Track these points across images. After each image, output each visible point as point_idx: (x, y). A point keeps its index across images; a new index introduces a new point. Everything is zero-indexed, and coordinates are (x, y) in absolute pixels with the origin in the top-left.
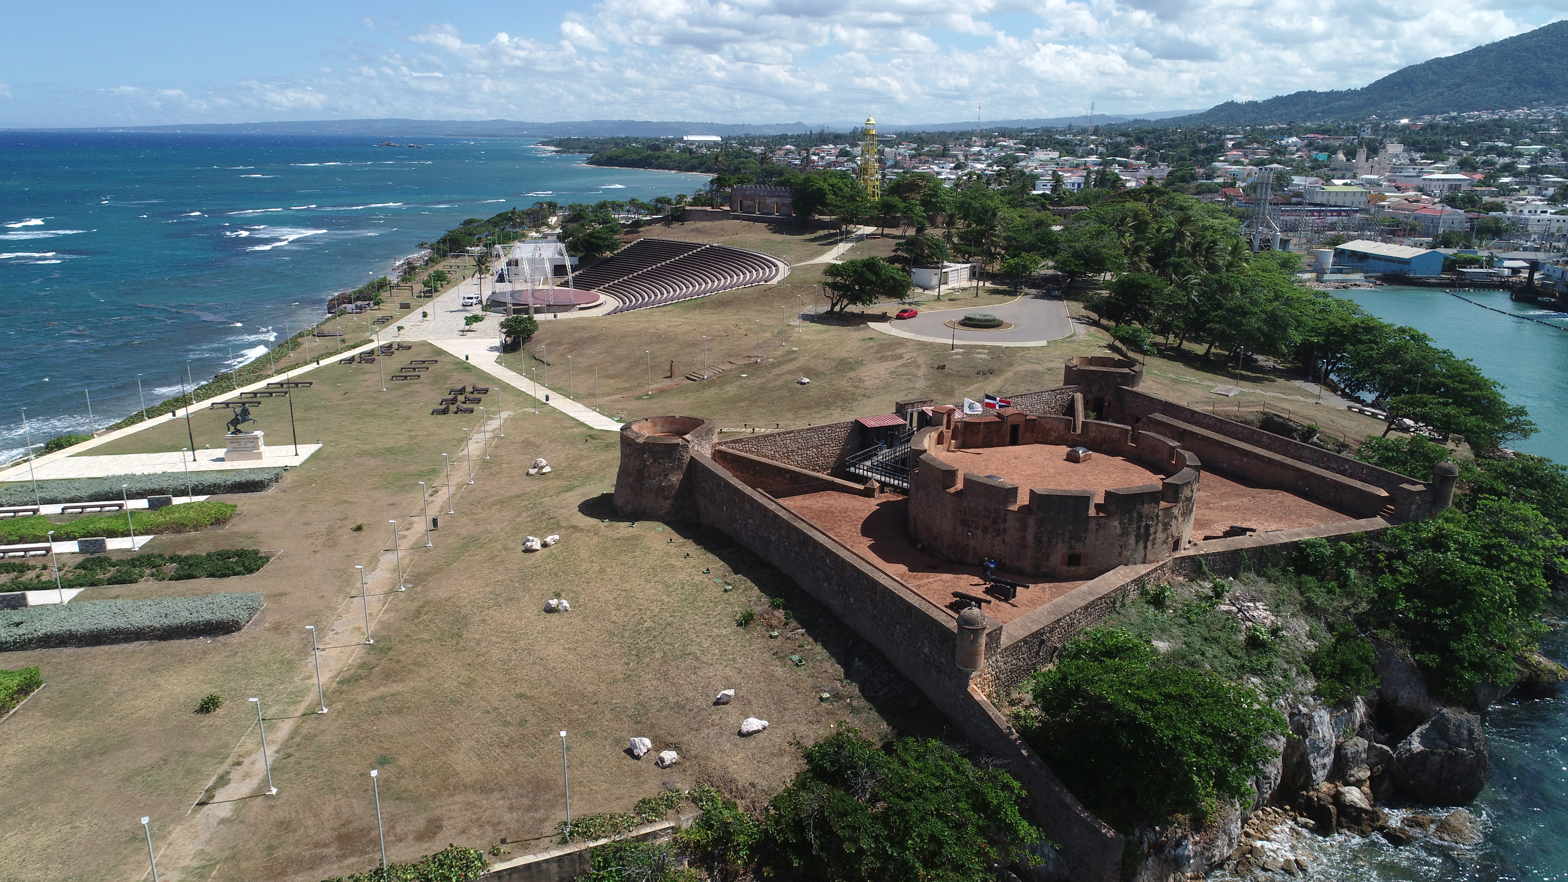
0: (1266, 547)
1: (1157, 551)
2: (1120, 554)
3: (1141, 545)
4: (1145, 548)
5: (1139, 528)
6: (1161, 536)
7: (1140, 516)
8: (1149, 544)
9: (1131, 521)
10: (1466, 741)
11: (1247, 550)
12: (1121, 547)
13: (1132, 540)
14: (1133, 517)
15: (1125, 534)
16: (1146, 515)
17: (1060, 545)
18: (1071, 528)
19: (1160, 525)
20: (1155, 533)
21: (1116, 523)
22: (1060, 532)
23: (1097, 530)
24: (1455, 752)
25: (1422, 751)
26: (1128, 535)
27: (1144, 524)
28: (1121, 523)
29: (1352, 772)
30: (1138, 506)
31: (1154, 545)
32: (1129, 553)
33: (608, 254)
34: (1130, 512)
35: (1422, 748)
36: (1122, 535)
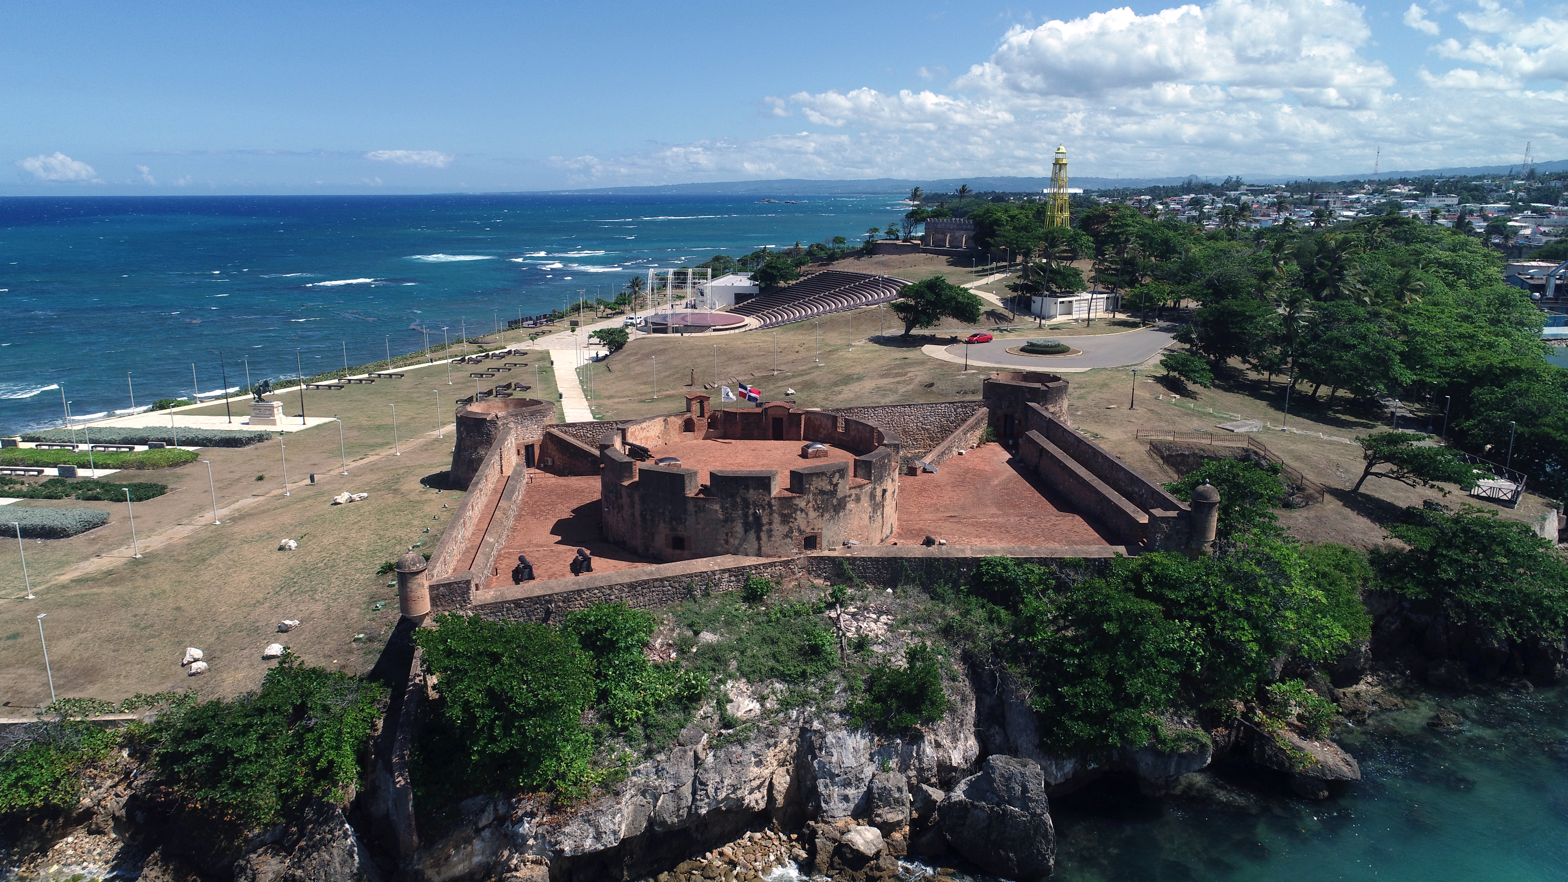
0: (935, 559)
1: (777, 545)
2: (727, 542)
3: (752, 535)
4: (759, 539)
5: (746, 515)
6: (779, 529)
7: (746, 504)
8: (764, 536)
9: (734, 505)
10: (1018, 799)
11: (909, 560)
12: (727, 534)
13: (739, 528)
14: (737, 503)
15: (728, 520)
16: (754, 502)
17: (662, 525)
18: (670, 507)
19: (776, 515)
20: (770, 523)
21: (717, 507)
22: (661, 511)
23: (696, 512)
24: (1003, 810)
25: (961, 801)
26: (732, 521)
27: (751, 511)
28: (722, 507)
29: (879, 812)
30: (742, 491)
31: (770, 536)
32: (736, 542)
33: (782, 284)
34: (732, 496)
35: (963, 797)
36: (726, 521)
